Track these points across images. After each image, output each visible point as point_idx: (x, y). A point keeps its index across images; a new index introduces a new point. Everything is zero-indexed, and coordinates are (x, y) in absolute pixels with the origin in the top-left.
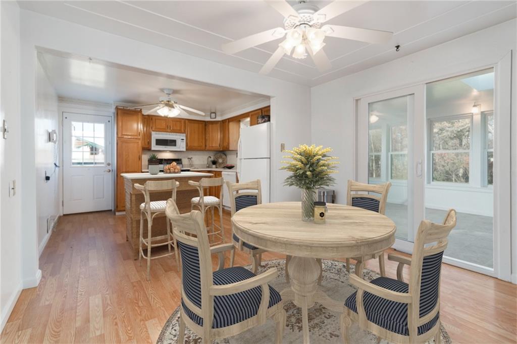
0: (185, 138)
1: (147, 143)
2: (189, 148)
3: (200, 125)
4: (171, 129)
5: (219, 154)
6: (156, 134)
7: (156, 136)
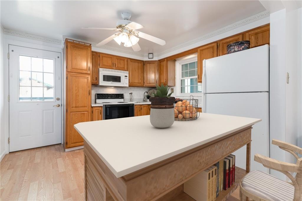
0: (128, 75)
1: (95, 80)
2: (131, 85)
3: (140, 65)
4: (116, 66)
5: (153, 90)
6: (103, 70)
7: (103, 72)
